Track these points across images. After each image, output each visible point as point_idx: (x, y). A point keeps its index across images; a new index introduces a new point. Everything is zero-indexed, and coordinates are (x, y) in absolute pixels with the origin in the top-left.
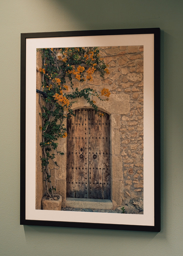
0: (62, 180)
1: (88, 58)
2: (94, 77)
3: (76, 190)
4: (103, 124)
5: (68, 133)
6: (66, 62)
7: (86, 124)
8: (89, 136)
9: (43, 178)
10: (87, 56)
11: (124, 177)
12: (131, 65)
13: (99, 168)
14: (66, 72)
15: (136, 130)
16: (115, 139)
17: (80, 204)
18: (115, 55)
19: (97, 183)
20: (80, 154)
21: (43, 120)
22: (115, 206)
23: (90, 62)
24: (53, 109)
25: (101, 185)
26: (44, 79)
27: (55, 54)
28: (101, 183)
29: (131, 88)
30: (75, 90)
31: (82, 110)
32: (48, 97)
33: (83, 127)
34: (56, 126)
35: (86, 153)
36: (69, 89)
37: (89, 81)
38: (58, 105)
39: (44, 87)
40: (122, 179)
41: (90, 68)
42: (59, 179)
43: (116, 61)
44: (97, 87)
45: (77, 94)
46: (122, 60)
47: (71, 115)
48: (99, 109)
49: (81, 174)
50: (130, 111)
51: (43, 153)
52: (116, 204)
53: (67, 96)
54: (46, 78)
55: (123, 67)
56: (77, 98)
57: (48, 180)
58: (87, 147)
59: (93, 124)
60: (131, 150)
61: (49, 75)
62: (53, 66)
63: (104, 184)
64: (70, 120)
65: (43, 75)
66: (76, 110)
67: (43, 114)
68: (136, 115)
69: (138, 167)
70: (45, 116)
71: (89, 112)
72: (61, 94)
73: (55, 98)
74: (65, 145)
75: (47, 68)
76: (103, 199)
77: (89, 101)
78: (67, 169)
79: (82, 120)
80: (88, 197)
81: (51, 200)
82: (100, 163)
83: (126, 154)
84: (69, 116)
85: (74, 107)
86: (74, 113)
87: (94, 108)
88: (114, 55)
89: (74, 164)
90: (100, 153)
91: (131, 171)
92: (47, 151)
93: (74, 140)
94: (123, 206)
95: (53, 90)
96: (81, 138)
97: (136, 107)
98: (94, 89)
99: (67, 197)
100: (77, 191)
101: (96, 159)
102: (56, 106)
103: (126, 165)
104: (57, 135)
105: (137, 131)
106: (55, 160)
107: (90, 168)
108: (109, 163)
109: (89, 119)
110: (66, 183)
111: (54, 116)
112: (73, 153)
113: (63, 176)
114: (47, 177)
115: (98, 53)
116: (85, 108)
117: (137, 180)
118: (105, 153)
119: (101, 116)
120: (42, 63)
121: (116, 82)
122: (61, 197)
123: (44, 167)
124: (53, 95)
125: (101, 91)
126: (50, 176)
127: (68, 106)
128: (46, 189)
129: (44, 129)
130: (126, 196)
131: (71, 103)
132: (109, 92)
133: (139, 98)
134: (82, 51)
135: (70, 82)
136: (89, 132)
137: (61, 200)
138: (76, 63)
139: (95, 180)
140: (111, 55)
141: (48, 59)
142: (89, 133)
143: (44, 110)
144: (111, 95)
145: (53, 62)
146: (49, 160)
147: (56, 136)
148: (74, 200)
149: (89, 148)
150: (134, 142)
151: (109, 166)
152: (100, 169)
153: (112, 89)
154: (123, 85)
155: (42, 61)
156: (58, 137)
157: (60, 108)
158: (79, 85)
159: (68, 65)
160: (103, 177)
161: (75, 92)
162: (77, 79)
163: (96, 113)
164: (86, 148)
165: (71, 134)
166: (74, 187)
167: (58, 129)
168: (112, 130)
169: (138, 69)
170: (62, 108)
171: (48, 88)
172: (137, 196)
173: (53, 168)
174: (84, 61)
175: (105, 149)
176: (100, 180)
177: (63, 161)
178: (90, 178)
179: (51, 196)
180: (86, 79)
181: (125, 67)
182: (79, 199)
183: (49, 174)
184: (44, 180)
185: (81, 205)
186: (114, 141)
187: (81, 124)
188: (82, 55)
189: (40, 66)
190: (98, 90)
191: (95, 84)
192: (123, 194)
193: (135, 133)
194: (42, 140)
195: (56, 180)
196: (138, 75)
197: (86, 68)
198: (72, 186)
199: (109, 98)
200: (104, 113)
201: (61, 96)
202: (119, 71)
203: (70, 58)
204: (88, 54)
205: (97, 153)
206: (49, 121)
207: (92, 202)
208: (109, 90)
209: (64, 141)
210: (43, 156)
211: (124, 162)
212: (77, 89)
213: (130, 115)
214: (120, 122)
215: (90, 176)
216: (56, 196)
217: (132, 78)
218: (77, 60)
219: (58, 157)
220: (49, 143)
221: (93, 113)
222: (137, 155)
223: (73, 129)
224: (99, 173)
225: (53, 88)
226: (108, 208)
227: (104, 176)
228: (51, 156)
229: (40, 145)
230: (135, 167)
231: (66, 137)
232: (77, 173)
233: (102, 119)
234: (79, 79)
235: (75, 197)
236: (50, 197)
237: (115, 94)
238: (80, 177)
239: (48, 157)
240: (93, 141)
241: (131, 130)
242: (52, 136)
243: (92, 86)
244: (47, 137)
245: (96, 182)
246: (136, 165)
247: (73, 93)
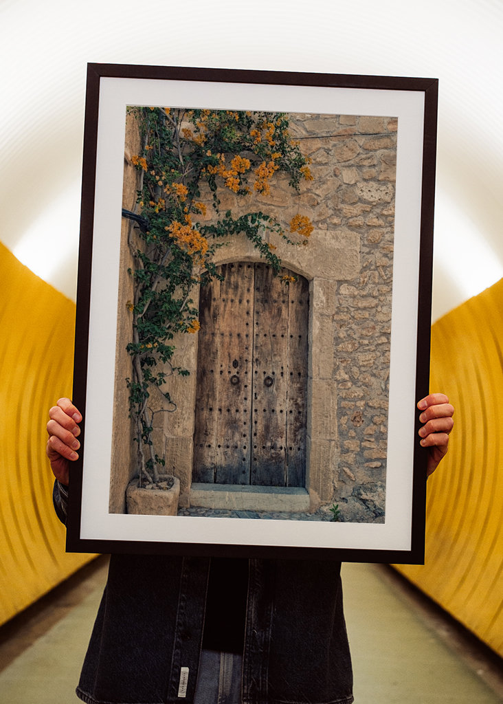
0: (183, 439)
1: (260, 139)
2: (274, 186)
3: (218, 464)
4: (293, 302)
5: (202, 321)
6: (202, 145)
7: (248, 301)
8: (255, 330)
9: (132, 434)
10: (257, 134)
11: (341, 434)
12: (366, 163)
13: (278, 409)
14: (202, 171)
15: (372, 320)
16: (320, 340)
17: (227, 499)
18: (328, 135)
19: (272, 448)
20: (232, 375)
21: (137, 287)
22: (317, 503)
23: (264, 150)
24: (164, 261)
25: (283, 451)
26: (144, 183)
27: (175, 123)
28: (281, 448)
29: (365, 217)
30: (223, 216)
31: (240, 266)
32: (154, 229)
33: (241, 307)
34: (170, 302)
35: (246, 373)
36: (208, 212)
37: (260, 195)
38: (177, 250)
39: (142, 203)
40: (336, 437)
41: (264, 163)
42: (174, 435)
43: (330, 150)
44: (280, 210)
45: (228, 225)
46: (345, 148)
47: (212, 278)
48: (282, 265)
49: (232, 424)
50: (361, 272)
51: (135, 371)
52: (319, 500)
53: (202, 228)
54: (149, 182)
55: (346, 167)
56: (229, 235)
57: (145, 438)
58: (250, 358)
59: (266, 301)
60: (360, 366)
61: (157, 174)
62: (168, 152)
63: (291, 448)
64: (208, 290)
65: (140, 175)
66: (224, 266)
67: (137, 271)
68: (374, 283)
69: (375, 408)
70: (143, 276)
71: (259, 271)
72: (187, 224)
73: (171, 232)
74: (193, 351)
75: (152, 156)
76: (286, 486)
77: (258, 242)
78: (195, 411)
79: (240, 289)
80: (249, 482)
81: (152, 488)
82: (282, 397)
83: (346, 377)
84: (206, 279)
85: (221, 256)
86: (220, 273)
87: (270, 263)
88: (324, 135)
89: (214, 399)
90: (282, 373)
91: (357, 419)
92: (146, 365)
93: (218, 339)
94: (335, 504)
95: (168, 214)
96: (235, 335)
97: (376, 264)
98: (272, 215)
99: (193, 481)
100: (221, 467)
101: (270, 389)
102: (174, 254)
103: (347, 402)
104: (173, 325)
105: (376, 322)
106: (165, 388)
107: (256, 410)
108: (305, 398)
109: (257, 289)
110: (191, 446)
111: (167, 279)
112: (212, 371)
113: (184, 430)
114: (144, 430)
115: (285, 127)
116: (247, 260)
117: (373, 440)
118: (295, 373)
119: (288, 283)
120: (139, 143)
121: (329, 202)
122: (177, 481)
123: (134, 407)
124: (165, 224)
125: (289, 220)
126: (150, 430)
127: (203, 255)
128: (139, 463)
129: (137, 308)
130: (343, 478)
131: (212, 248)
132: (310, 224)
133: (383, 242)
134: (245, 120)
135: (212, 194)
136: (257, 320)
137: (176, 488)
138: (230, 149)
139: (267, 439)
140: (318, 134)
141: (156, 135)
142: (257, 324)
143: (141, 261)
144: (314, 231)
145: (169, 142)
146: (148, 389)
147: (170, 327)
148: (213, 489)
149: (254, 360)
150: (367, 348)
151: (305, 406)
152: (281, 411)
153: (316, 219)
154: (346, 209)
155: (139, 139)
156: (176, 330)
157: (184, 258)
158: (234, 204)
159: (209, 153)
160: (288, 431)
161: (224, 221)
162: (230, 188)
163: (275, 274)
164: (246, 360)
165: (209, 324)
166: (211, 457)
167: (175, 311)
168: (314, 318)
169: (382, 173)
170: (189, 260)
171: (153, 207)
172: (370, 480)
173: (159, 409)
174: (248, 144)
175: (294, 364)
176: (279, 439)
177: (186, 392)
178: (255, 434)
179: (150, 479)
180: (253, 189)
181: (352, 166)
182: (225, 486)
183: (149, 425)
184: (134, 439)
185: (230, 500)
186: (318, 344)
187: (237, 301)
188: (245, 129)
189: (134, 150)
190: (281, 218)
191: (275, 204)
192: (336, 473)
193: (370, 326)
194: (134, 336)
195: (167, 439)
196: (383, 188)
197: (254, 164)
198: (207, 453)
199: (309, 239)
200: (295, 274)
201: (187, 229)
202: (336, 175)
203: (213, 135)
204: (261, 129)
205: (273, 373)
206: (153, 289)
207: (258, 494)
208: (311, 220)
209: (190, 342)
210: (133, 377)
211: (341, 395)
212: (228, 214)
213: (359, 283)
214: (335, 298)
215: (256, 430)
216: (165, 480)
217: (369, 193)
218: (232, 142)
219: (174, 381)
220: (150, 346)
221: (267, 273)
222: (373, 379)
223: (214, 313)
224: (279, 422)
225: (167, 207)
226: (297, 509)
227: (290, 429)
228: (156, 379)
229: (128, 349)
230: (367, 408)
231: (196, 332)
232: (221, 421)
233: (291, 289)
234: (236, 188)
235: (215, 482)
236: (148, 483)
237: (325, 231)
238: (230, 431)
239: (146, 380)
240: (266, 344)
241: (360, 318)
242: (159, 327)
243: (268, 207)
244: (146, 330)
245: (269, 444)
246: (371, 404)
247: (219, 222)
